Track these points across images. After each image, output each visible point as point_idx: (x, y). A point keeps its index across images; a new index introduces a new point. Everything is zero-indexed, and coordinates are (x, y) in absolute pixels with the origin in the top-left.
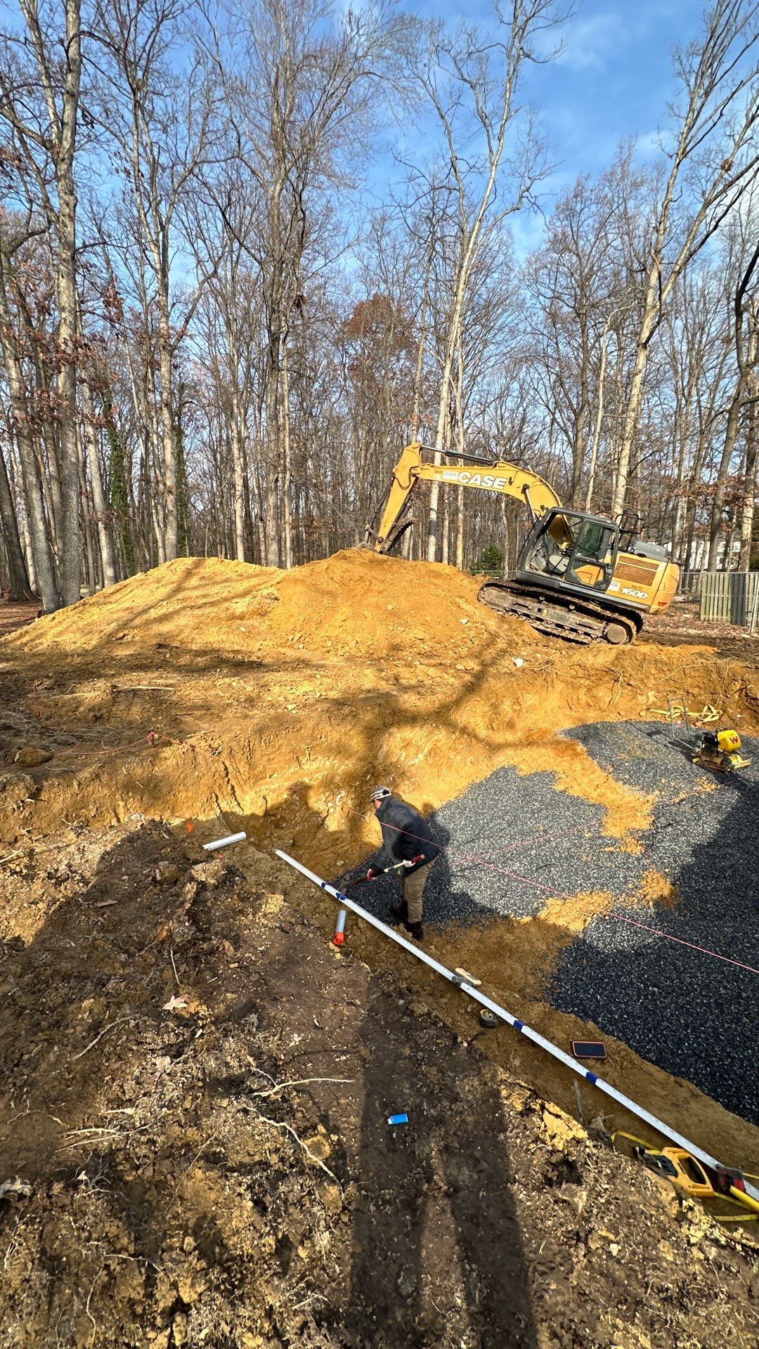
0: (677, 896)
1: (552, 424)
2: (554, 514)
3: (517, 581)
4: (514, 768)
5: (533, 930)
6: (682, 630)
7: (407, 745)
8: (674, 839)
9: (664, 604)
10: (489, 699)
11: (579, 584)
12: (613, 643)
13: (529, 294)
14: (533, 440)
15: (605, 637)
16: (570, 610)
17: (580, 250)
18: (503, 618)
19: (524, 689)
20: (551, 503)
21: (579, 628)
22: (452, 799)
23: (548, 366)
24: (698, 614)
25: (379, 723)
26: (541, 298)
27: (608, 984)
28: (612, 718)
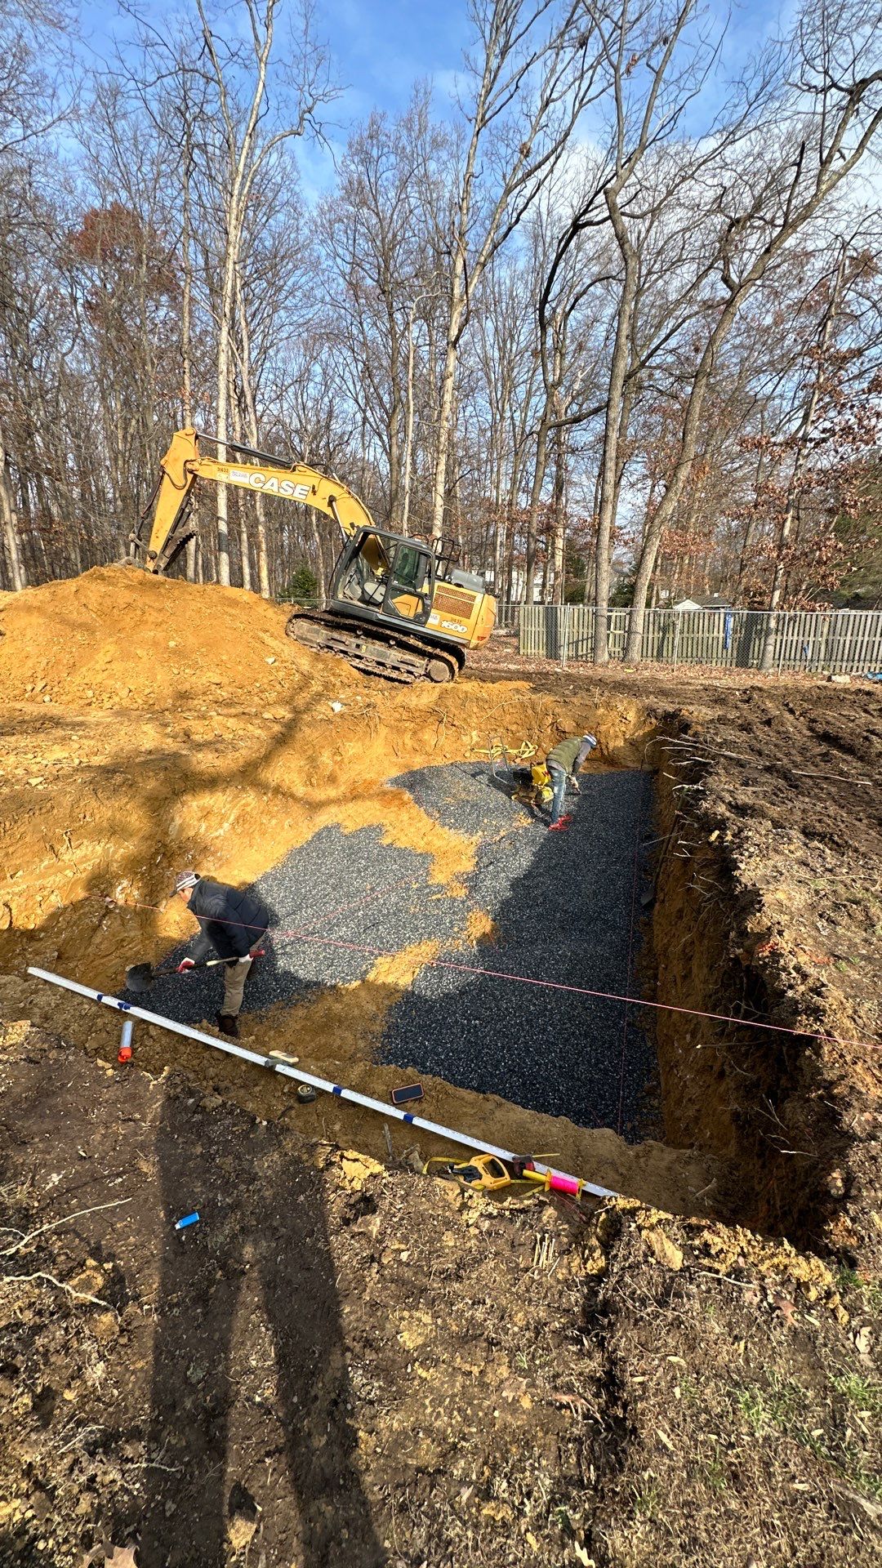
0: (497, 930)
1: (364, 423)
2: (366, 534)
3: (330, 612)
4: (338, 826)
5: (363, 994)
6: (503, 666)
7: (207, 814)
8: (495, 877)
9: (483, 638)
10: (305, 751)
11: (398, 616)
12: (436, 682)
13: (324, 253)
14: (343, 441)
15: (428, 675)
16: (390, 646)
17: (380, 208)
18: (317, 658)
19: (344, 736)
20: (362, 521)
21: (401, 665)
22: (269, 870)
23: (353, 351)
24: (518, 648)
25: (165, 791)
26: (339, 260)
27: (435, 1028)
28: (439, 762)
